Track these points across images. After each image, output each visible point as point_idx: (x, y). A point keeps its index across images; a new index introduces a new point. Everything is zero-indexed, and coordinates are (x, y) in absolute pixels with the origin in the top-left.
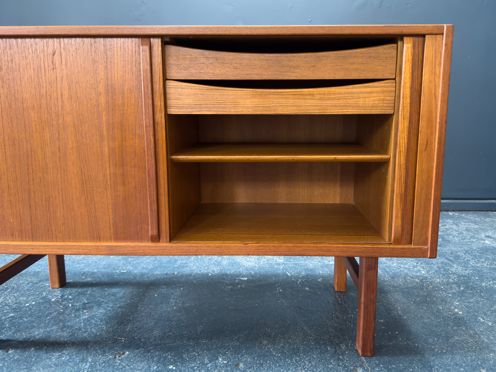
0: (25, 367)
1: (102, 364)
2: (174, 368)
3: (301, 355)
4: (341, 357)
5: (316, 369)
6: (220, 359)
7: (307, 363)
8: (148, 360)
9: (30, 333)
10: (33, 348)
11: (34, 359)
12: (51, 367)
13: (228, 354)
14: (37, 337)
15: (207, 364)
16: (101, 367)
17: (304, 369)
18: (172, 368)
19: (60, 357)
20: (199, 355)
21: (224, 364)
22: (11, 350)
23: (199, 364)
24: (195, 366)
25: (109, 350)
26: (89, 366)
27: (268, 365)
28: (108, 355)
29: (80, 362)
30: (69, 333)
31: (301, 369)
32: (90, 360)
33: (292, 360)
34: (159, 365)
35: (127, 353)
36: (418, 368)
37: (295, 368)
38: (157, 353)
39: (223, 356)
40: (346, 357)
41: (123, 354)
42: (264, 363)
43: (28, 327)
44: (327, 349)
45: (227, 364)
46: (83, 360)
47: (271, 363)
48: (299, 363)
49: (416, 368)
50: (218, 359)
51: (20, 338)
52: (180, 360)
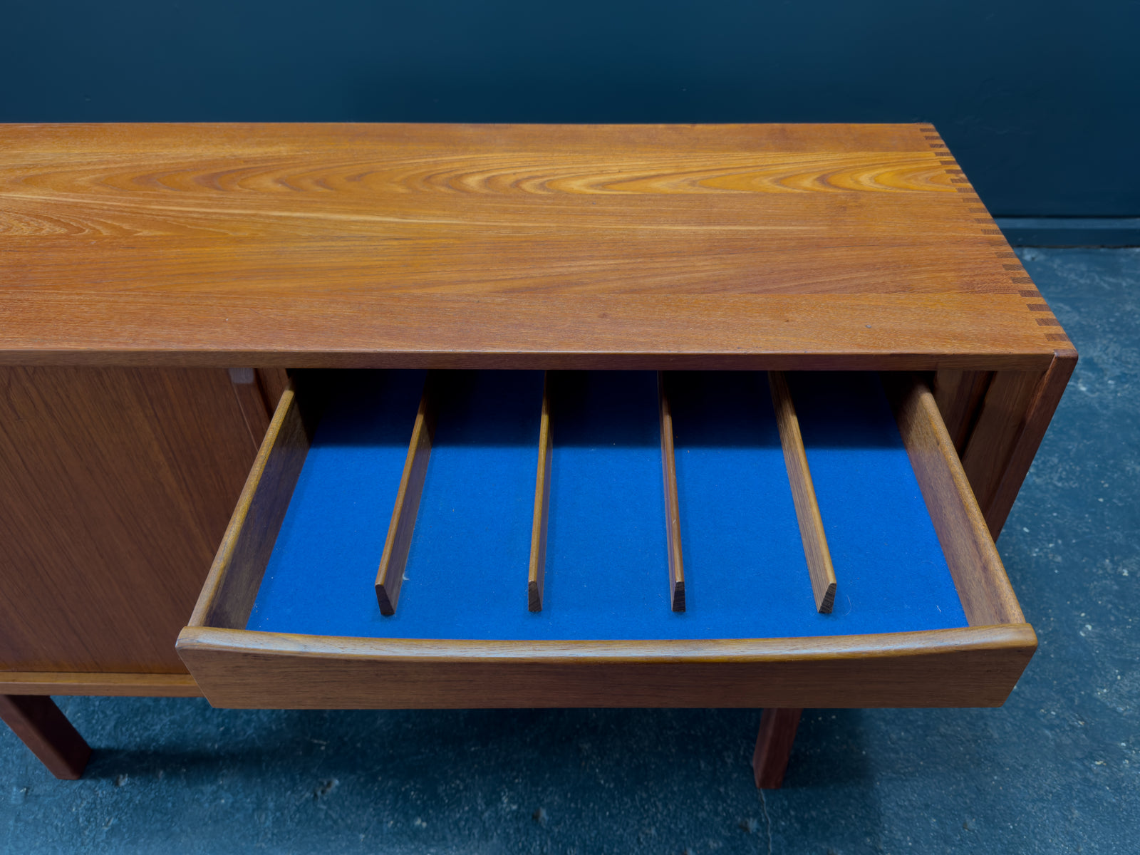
0: (158, 826)
1: (295, 815)
2: (424, 825)
3: (651, 784)
4: (722, 790)
5: (676, 824)
6: (505, 800)
7: (660, 808)
8: (376, 804)
9: (146, 729)
10: (161, 772)
11: (170, 805)
12: (205, 824)
13: (518, 783)
14: (162, 741)
15: (482, 813)
16: (294, 824)
17: (654, 824)
18: (421, 825)
19: (216, 797)
20: (466, 788)
21: (512, 812)
22: (124, 778)
23: (468, 812)
24: (460, 818)
25: (301, 775)
26: (273, 823)
27: (591, 814)
28: (301, 791)
29: (254, 810)
30: (218, 726)
31: (649, 824)
32: (271, 805)
33: (633, 800)
34: (396, 816)
35: (336, 782)
36: (856, 815)
37: (639, 821)
38: (390, 783)
39: (510, 790)
40: (732, 790)
41: (329, 784)
42: (583, 808)
43: (138, 710)
44: (699, 767)
45: (518, 811)
46: (260, 806)
47: (596, 807)
48: (646, 807)
49: (853, 817)
50: (500, 799)
51: (130, 743)
52: (434, 802)
